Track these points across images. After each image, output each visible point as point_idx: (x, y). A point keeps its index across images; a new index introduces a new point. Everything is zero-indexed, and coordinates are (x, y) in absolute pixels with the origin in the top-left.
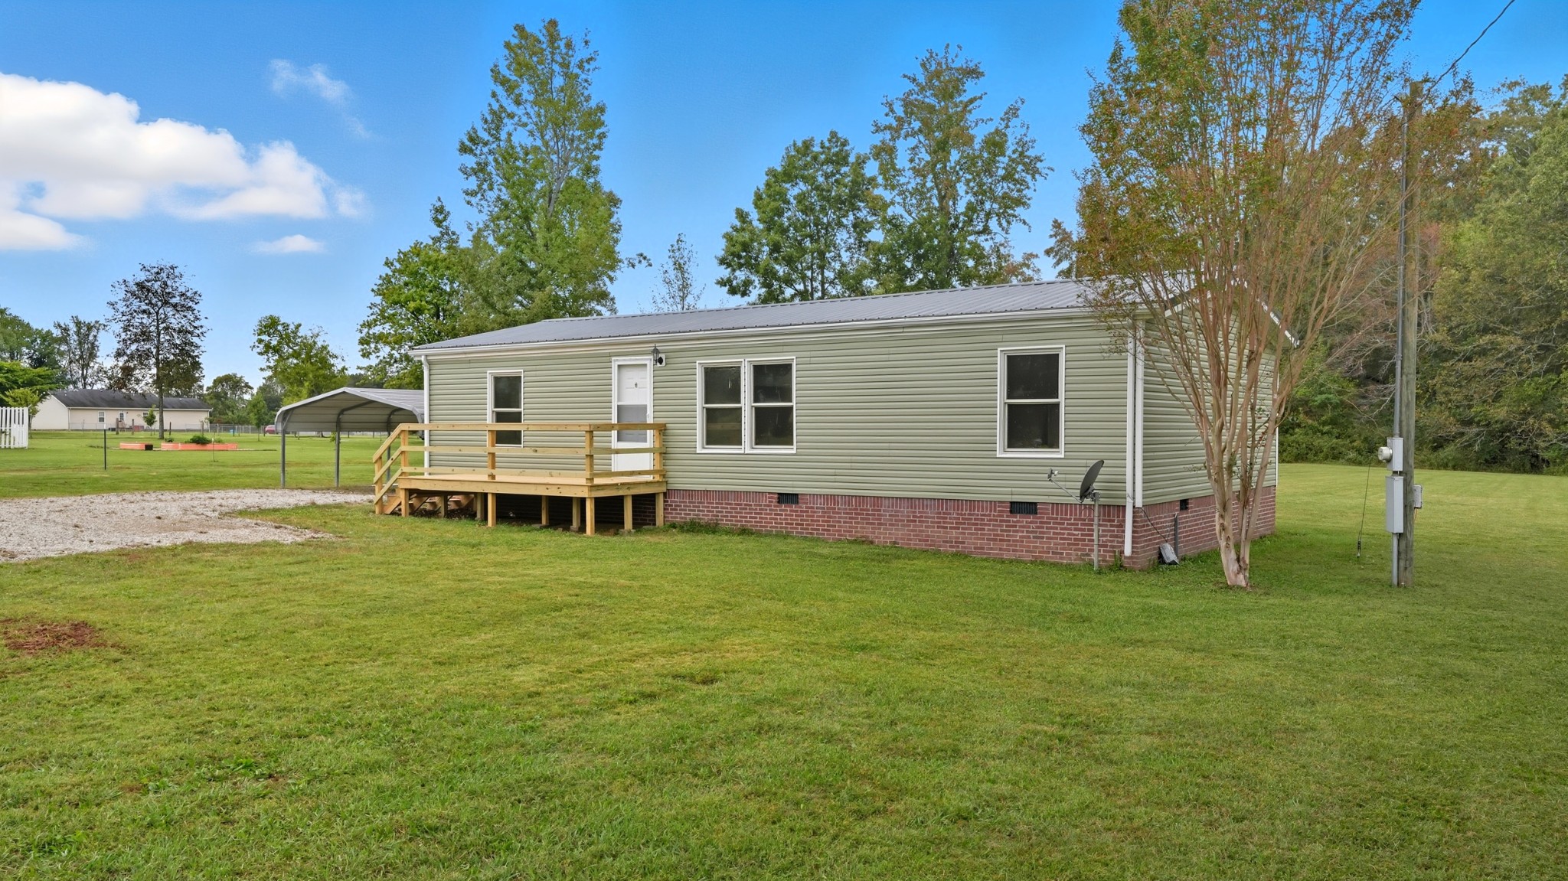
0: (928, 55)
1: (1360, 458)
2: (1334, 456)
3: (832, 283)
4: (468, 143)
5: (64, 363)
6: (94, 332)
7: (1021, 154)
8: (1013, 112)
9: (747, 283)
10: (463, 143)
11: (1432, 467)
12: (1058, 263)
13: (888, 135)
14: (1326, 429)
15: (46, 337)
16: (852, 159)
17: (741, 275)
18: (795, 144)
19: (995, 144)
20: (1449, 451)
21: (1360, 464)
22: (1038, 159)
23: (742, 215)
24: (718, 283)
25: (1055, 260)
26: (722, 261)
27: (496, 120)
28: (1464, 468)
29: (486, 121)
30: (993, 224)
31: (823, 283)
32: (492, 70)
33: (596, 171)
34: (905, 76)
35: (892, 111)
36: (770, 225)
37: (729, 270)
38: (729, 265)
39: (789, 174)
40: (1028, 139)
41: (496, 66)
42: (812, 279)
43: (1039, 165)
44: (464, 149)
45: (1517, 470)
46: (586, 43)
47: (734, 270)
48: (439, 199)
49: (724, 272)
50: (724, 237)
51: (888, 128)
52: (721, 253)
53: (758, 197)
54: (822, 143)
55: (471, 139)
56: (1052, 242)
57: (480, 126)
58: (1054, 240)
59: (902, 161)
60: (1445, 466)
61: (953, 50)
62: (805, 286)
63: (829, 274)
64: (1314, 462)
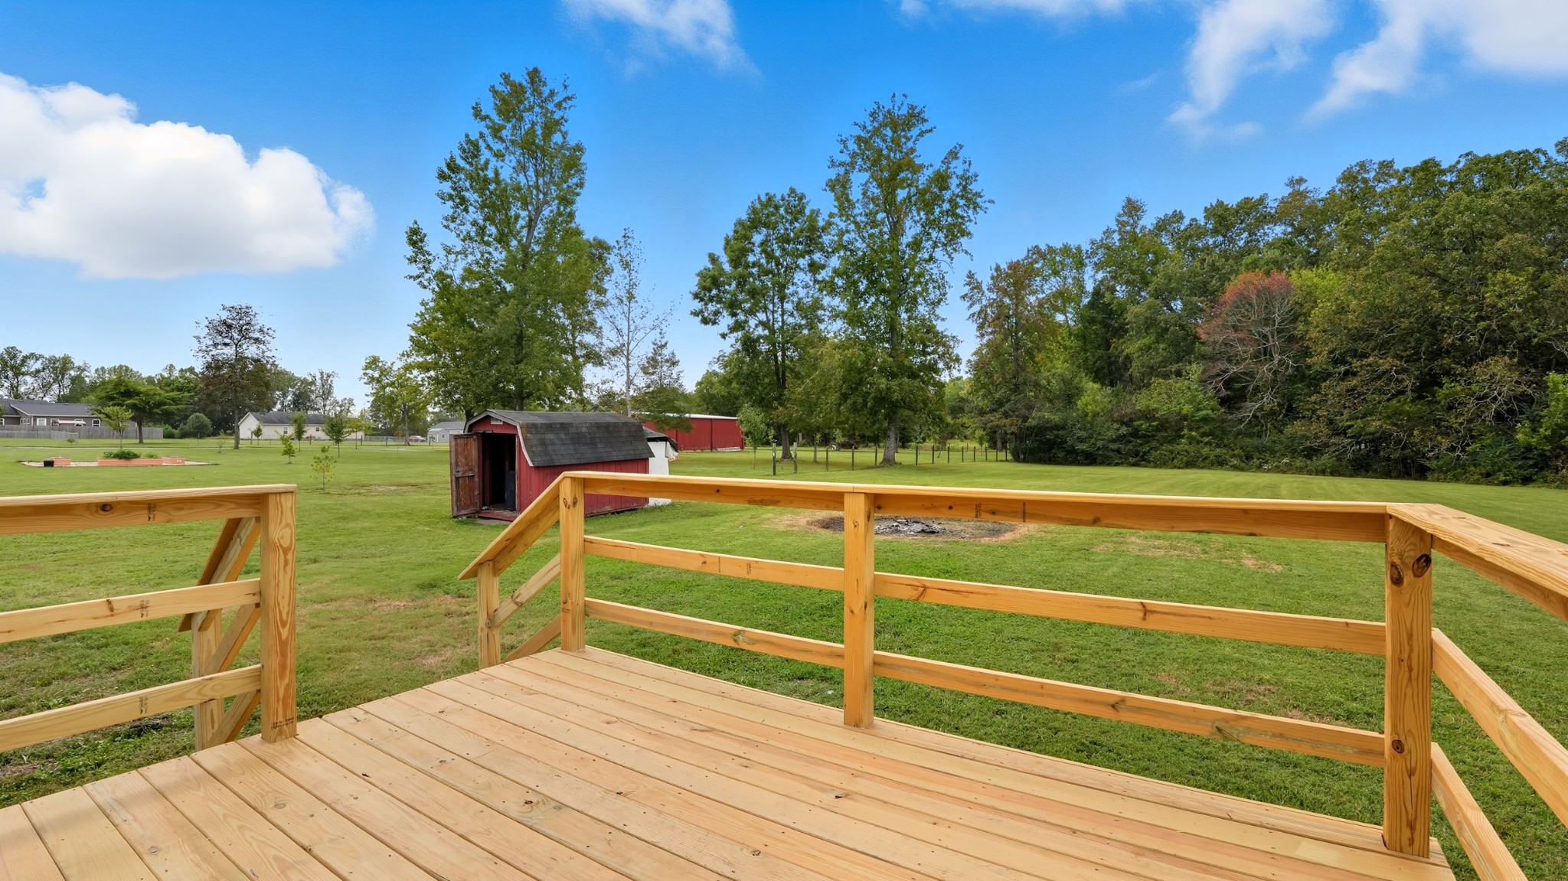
0: (876, 107)
1: (1243, 465)
2: (1220, 463)
3: (792, 315)
4: (446, 170)
5: (313, 397)
6: (331, 378)
7: (965, 187)
8: (953, 155)
9: (717, 313)
10: (443, 171)
11: (1310, 473)
12: (971, 306)
13: (842, 170)
14: (1206, 439)
15: (304, 382)
16: (807, 212)
17: (712, 307)
18: (759, 198)
19: (941, 180)
20: (1326, 459)
21: (1242, 470)
22: (979, 195)
23: (713, 259)
24: (692, 313)
25: (969, 304)
26: (696, 296)
27: (471, 150)
28: (1340, 475)
29: (464, 151)
30: (939, 253)
31: (782, 315)
32: (473, 108)
33: (572, 203)
34: (856, 124)
35: (846, 147)
36: (736, 262)
37: (703, 303)
38: (702, 300)
39: (755, 222)
40: (970, 174)
41: (477, 104)
42: (773, 312)
43: (979, 200)
44: (442, 177)
45: (1387, 475)
46: (566, 87)
47: (706, 304)
48: (416, 223)
49: (697, 305)
50: (698, 275)
51: (842, 164)
52: (695, 289)
53: (727, 242)
54: (783, 196)
55: (449, 166)
56: (966, 290)
57: (457, 154)
58: (968, 287)
59: (855, 194)
60: (1323, 472)
61: (899, 99)
62: (767, 317)
63: (788, 306)
64: (1202, 468)
